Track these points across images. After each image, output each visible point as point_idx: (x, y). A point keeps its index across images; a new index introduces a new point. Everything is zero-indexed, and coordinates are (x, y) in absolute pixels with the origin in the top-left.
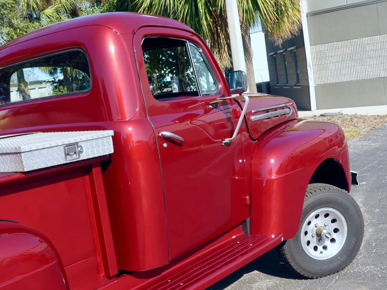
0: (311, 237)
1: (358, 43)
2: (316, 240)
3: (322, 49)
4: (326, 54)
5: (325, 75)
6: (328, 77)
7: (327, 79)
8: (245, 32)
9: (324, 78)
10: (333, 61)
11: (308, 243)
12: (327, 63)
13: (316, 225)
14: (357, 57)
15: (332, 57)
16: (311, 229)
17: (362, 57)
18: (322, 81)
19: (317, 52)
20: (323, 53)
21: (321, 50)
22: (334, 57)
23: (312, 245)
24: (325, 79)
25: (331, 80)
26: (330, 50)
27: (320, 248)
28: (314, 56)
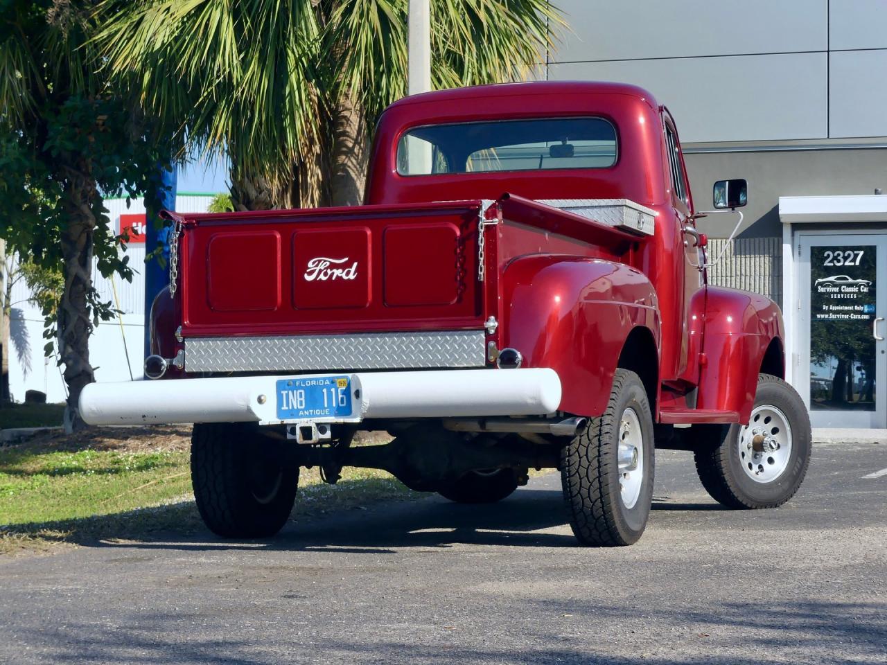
0: (747, 448)
2: (751, 454)
8: (358, 164)
11: (744, 454)
13: (754, 430)
16: (749, 435)
23: (747, 459)
27: (755, 468)
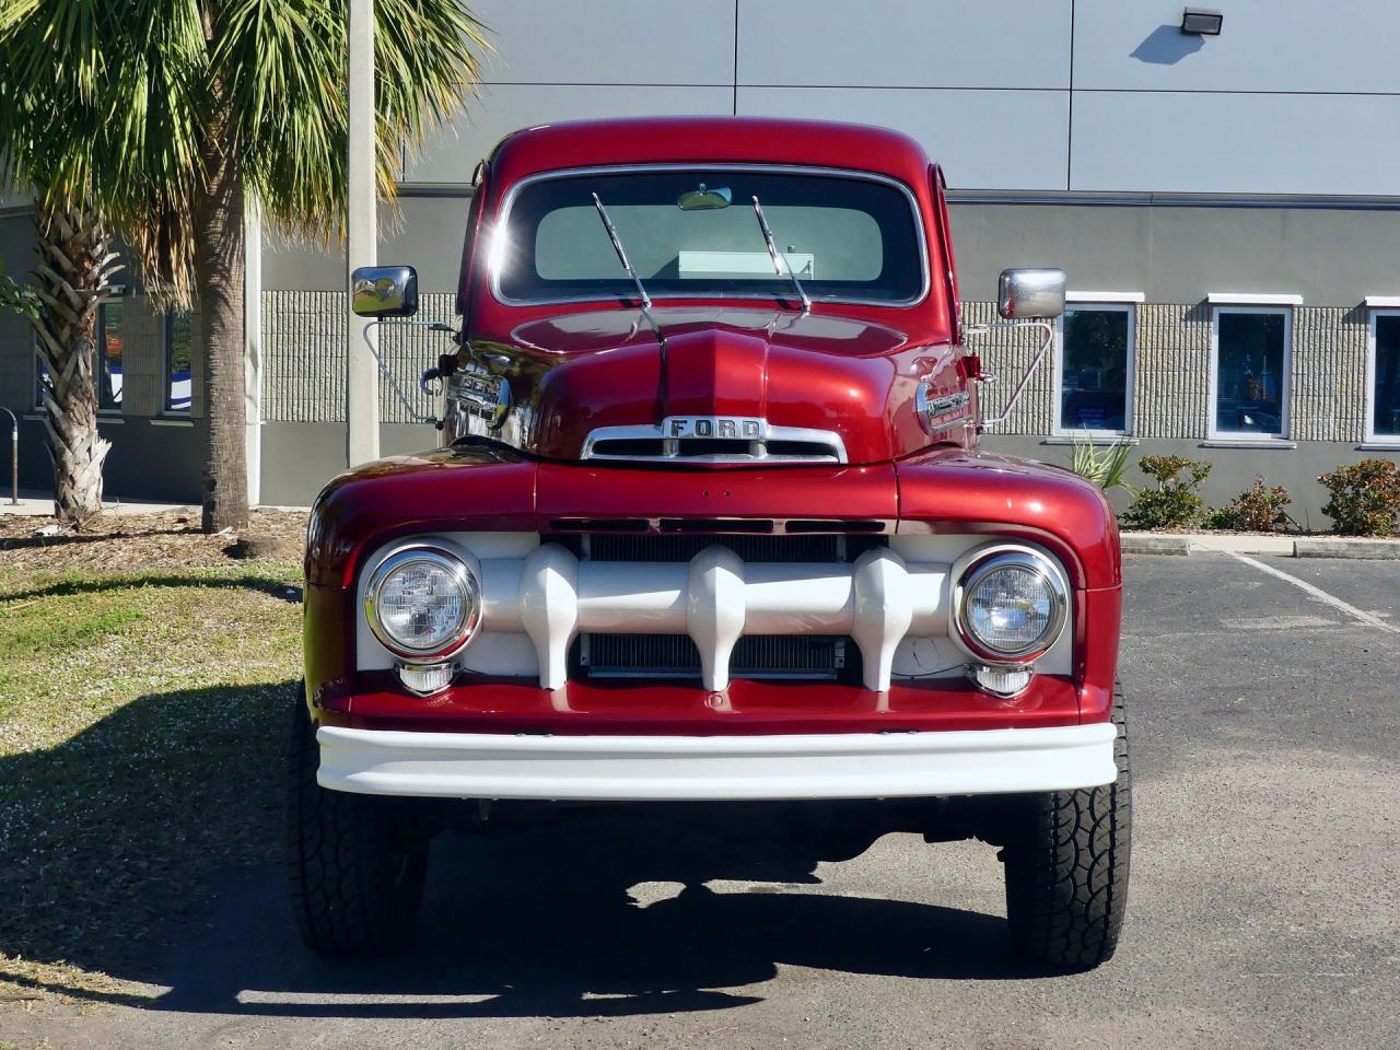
1: (426, 308)
3: (302, 305)
4: (313, 325)
5: (301, 393)
6: (312, 401)
7: (306, 406)
9: (296, 402)
10: (334, 352)
12: (312, 356)
14: (415, 349)
15: (334, 337)
17: (431, 352)
18: (290, 410)
19: (281, 315)
20: (302, 321)
21: (297, 311)
22: (340, 337)
24: (301, 405)
25: (322, 413)
26: (329, 316)
28: (269, 324)
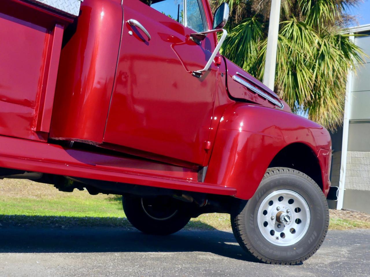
0: (270, 219)
2: (274, 224)
3: (358, 156)
4: (361, 161)
5: (356, 182)
6: (359, 184)
10: (367, 169)
11: (266, 224)
12: (360, 171)
13: (278, 208)
15: (367, 165)
16: (272, 210)
18: (353, 186)
19: (352, 158)
20: (358, 160)
22: (369, 165)
23: (269, 228)
24: (356, 185)
25: (362, 188)
26: (366, 159)
27: (277, 234)
28: (349, 161)
